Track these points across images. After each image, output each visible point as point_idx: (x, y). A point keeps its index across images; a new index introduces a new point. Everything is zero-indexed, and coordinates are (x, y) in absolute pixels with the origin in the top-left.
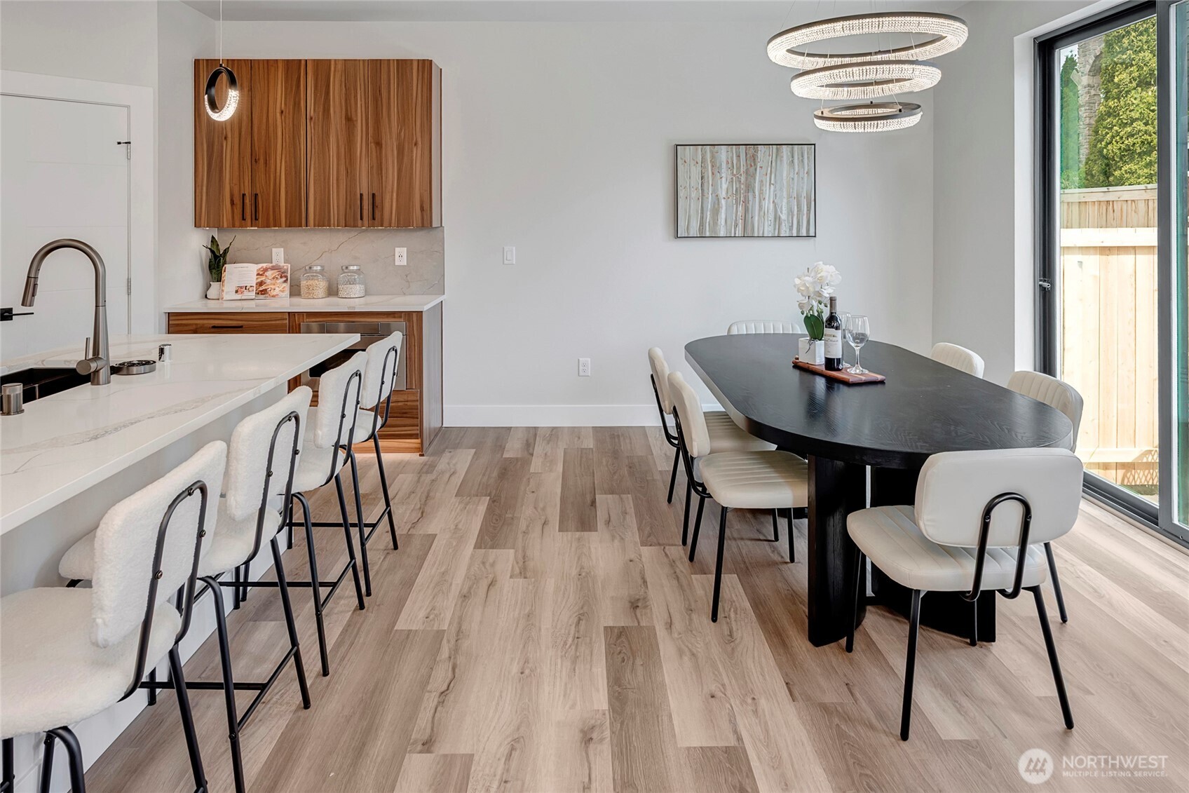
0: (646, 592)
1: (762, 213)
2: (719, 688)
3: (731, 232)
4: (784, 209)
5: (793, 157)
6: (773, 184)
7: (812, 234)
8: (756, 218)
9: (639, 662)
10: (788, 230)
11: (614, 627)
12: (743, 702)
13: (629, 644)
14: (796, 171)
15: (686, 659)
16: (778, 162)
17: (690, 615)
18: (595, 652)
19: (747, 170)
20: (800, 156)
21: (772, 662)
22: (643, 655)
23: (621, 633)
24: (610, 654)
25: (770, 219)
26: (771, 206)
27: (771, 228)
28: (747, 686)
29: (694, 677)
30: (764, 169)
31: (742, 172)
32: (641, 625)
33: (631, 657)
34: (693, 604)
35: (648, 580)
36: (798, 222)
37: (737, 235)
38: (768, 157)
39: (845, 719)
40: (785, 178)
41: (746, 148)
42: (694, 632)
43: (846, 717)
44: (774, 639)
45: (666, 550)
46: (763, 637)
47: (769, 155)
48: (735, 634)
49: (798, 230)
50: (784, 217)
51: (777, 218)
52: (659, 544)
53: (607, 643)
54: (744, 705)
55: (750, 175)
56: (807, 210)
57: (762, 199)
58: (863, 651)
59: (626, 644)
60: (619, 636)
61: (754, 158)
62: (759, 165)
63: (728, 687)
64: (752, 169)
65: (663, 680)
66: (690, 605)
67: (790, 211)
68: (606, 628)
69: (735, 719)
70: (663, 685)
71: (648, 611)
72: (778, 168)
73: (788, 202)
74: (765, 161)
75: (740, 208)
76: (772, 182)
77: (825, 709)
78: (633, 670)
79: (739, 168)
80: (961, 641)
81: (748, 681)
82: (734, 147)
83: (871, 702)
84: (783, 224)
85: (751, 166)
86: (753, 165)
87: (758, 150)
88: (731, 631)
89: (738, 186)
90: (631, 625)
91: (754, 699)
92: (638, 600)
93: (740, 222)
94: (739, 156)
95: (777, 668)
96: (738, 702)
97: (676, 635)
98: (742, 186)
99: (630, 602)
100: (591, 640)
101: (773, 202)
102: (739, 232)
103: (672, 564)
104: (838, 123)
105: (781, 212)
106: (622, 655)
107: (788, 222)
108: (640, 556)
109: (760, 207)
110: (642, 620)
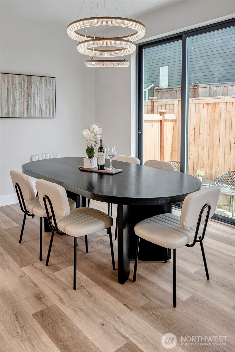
0: (39, 289)
1: (35, 107)
2: (102, 320)
3: (21, 115)
4: (43, 105)
5: (47, 82)
6: (39, 94)
7: (54, 116)
8: (32, 109)
9: (61, 325)
10: (45, 114)
11: (36, 313)
12: (116, 321)
13: (50, 318)
14: (48, 88)
15: (80, 313)
16: (41, 84)
17: (67, 292)
18: (36, 330)
19: (28, 86)
20: (49, 82)
21: (113, 298)
22: (60, 320)
23: (42, 314)
24: (45, 328)
25: (38, 109)
26: (38, 103)
27: (39, 113)
28: (112, 313)
29: (90, 320)
30: (35, 87)
31: (25, 88)
32: (49, 306)
33: (56, 324)
34: (64, 286)
35: (36, 283)
36: (49, 111)
37: (24, 117)
38: (36, 82)
39: (153, 309)
40: (43, 91)
41: (27, 77)
42: (74, 299)
43: (152, 308)
44: (106, 288)
45: (34, 265)
46: (101, 289)
47: (37, 81)
48: (90, 292)
49: (49, 114)
50: (43, 108)
51: (41, 109)
52: (29, 264)
53: (39, 322)
54: (117, 322)
55: (29, 89)
56: (53, 106)
57: (34, 100)
58: (138, 279)
59: (48, 319)
60: (43, 317)
61: (31, 81)
62: (33, 85)
63: (106, 318)
64: (30, 87)
65: (78, 328)
66: (63, 287)
67: (46, 106)
68: (33, 315)
69: (118, 330)
70: (80, 331)
71: (47, 297)
72: (41, 86)
73: (45, 102)
74: (35, 83)
75: (25, 104)
76: (38, 93)
77: (143, 308)
78: (61, 330)
79: (24, 86)
80: (162, 263)
81: (111, 311)
82: (22, 75)
83: (155, 298)
84: (43, 112)
85: (29, 85)
86: (30, 84)
87: (32, 78)
88: (88, 292)
89: (24, 94)
90: (44, 308)
91: (118, 317)
92: (38, 294)
93: (25, 111)
94: (24, 80)
95: (117, 300)
96: (114, 322)
97: (68, 304)
98: (26, 94)
99: (35, 297)
100: (30, 325)
101: (39, 102)
102: (25, 115)
103: (41, 270)
104: (102, 63)
105: (42, 106)
106: (51, 325)
107: (45, 111)
108: (24, 272)
109: (34, 104)
110: (47, 303)
